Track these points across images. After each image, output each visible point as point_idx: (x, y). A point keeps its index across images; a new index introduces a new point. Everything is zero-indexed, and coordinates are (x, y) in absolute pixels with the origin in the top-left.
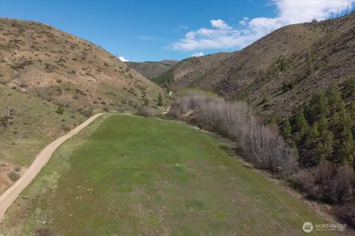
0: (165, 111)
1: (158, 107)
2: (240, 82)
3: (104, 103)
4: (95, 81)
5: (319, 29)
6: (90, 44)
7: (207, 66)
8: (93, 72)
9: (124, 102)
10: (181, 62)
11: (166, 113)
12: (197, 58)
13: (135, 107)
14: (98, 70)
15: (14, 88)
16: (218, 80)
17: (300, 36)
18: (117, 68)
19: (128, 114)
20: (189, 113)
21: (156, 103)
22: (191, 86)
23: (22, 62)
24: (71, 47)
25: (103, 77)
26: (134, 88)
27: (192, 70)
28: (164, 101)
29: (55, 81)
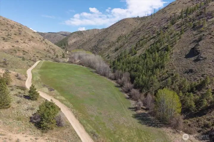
0: (67, 60)
2: (103, 47)
3: (38, 57)
4: (29, 46)
5: (139, 22)
6: (20, 25)
7: (87, 36)
8: (27, 41)
9: (46, 57)
10: (72, 34)
11: (67, 61)
12: (81, 31)
13: (52, 59)
14: (29, 40)
16: (93, 45)
17: (131, 25)
18: (38, 39)
19: (50, 61)
20: (78, 61)
21: (62, 57)
22: (79, 48)
24: (11, 27)
25: (32, 44)
26: (49, 49)
27: (79, 39)
28: (66, 56)
29: (11, 46)
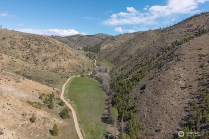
1: (88, 72)
2: (122, 59)
3: (71, 72)
4: (67, 63)
8: (66, 59)
9: (77, 71)
11: (90, 74)
13: (80, 73)
14: (67, 58)
15: (46, 69)
18: (74, 55)
19: (78, 76)
20: (98, 74)
23: (45, 58)
24: (57, 48)
25: (70, 61)
26: (80, 64)
29: (56, 66)
